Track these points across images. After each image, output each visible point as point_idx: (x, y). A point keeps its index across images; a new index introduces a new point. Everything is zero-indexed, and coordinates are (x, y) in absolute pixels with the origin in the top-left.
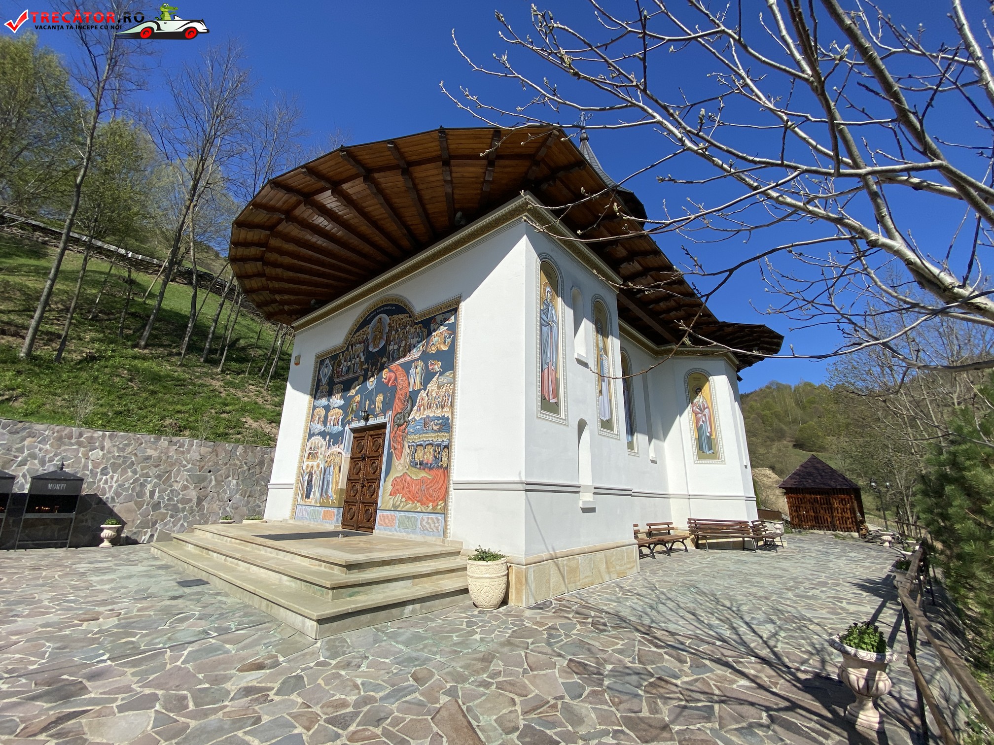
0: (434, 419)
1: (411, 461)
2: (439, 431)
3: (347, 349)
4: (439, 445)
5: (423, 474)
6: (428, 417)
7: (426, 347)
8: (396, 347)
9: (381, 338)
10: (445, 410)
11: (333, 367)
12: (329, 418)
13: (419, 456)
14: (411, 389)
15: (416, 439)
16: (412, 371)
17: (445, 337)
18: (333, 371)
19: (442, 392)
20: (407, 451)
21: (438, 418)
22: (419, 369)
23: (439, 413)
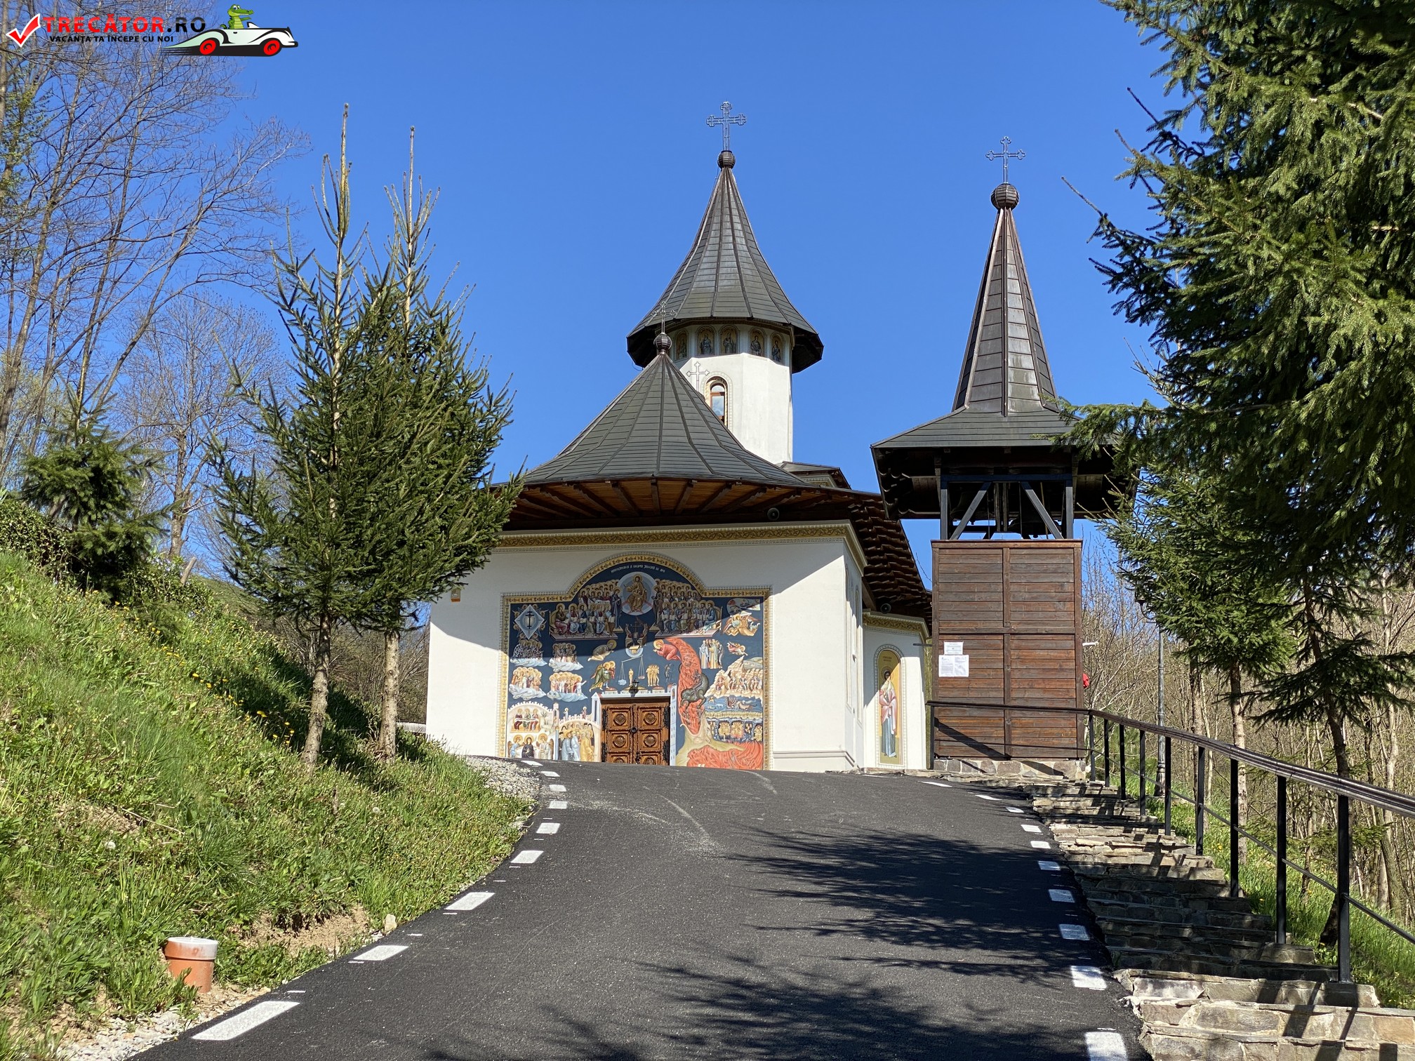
0: (740, 699)
1: (713, 736)
2: (749, 710)
3: (575, 601)
4: (749, 723)
5: (731, 747)
6: (733, 696)
7: (723, 627)
8: (673, 617)
9: (644, 601)
10: (754, 691)
11: (547, 617)
12: (553, 683)
13: (724, 730)
14: (704, 667)
15: (720, 716)
16: (703, 648)
17: (749, 623)
18: (548, 625)
19: (749, 675)
20: (705, 725)
21: (747, 699)
22: (714, 648)
23: (747, 694)
